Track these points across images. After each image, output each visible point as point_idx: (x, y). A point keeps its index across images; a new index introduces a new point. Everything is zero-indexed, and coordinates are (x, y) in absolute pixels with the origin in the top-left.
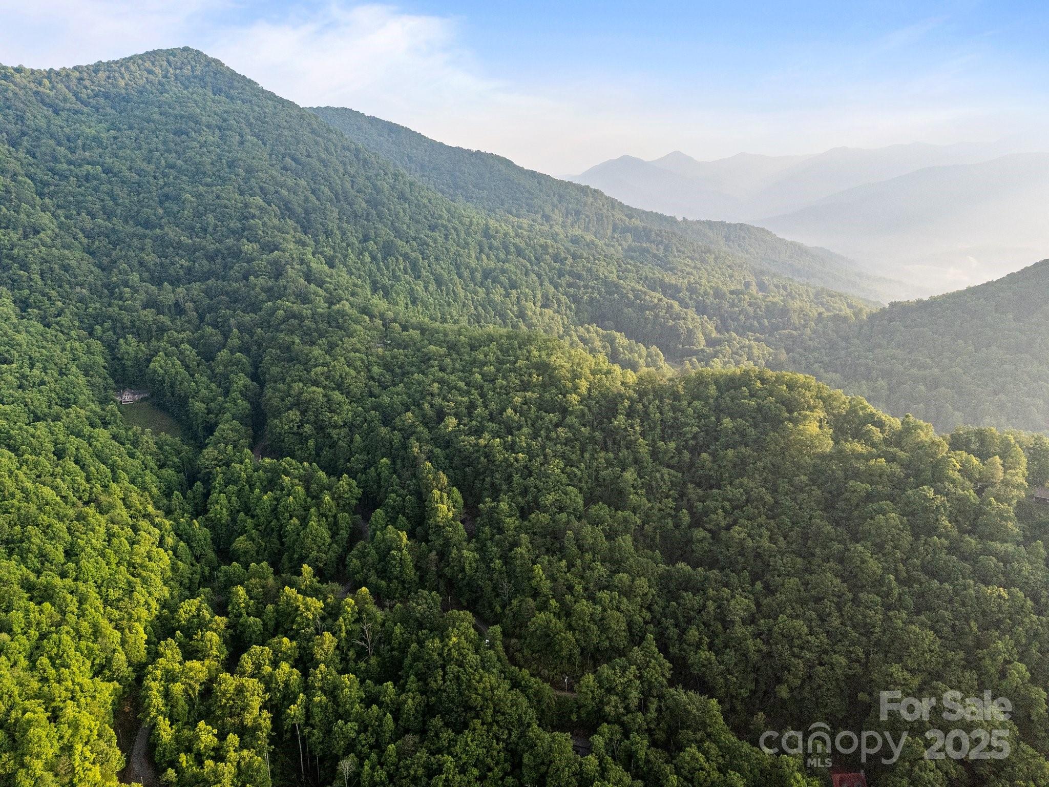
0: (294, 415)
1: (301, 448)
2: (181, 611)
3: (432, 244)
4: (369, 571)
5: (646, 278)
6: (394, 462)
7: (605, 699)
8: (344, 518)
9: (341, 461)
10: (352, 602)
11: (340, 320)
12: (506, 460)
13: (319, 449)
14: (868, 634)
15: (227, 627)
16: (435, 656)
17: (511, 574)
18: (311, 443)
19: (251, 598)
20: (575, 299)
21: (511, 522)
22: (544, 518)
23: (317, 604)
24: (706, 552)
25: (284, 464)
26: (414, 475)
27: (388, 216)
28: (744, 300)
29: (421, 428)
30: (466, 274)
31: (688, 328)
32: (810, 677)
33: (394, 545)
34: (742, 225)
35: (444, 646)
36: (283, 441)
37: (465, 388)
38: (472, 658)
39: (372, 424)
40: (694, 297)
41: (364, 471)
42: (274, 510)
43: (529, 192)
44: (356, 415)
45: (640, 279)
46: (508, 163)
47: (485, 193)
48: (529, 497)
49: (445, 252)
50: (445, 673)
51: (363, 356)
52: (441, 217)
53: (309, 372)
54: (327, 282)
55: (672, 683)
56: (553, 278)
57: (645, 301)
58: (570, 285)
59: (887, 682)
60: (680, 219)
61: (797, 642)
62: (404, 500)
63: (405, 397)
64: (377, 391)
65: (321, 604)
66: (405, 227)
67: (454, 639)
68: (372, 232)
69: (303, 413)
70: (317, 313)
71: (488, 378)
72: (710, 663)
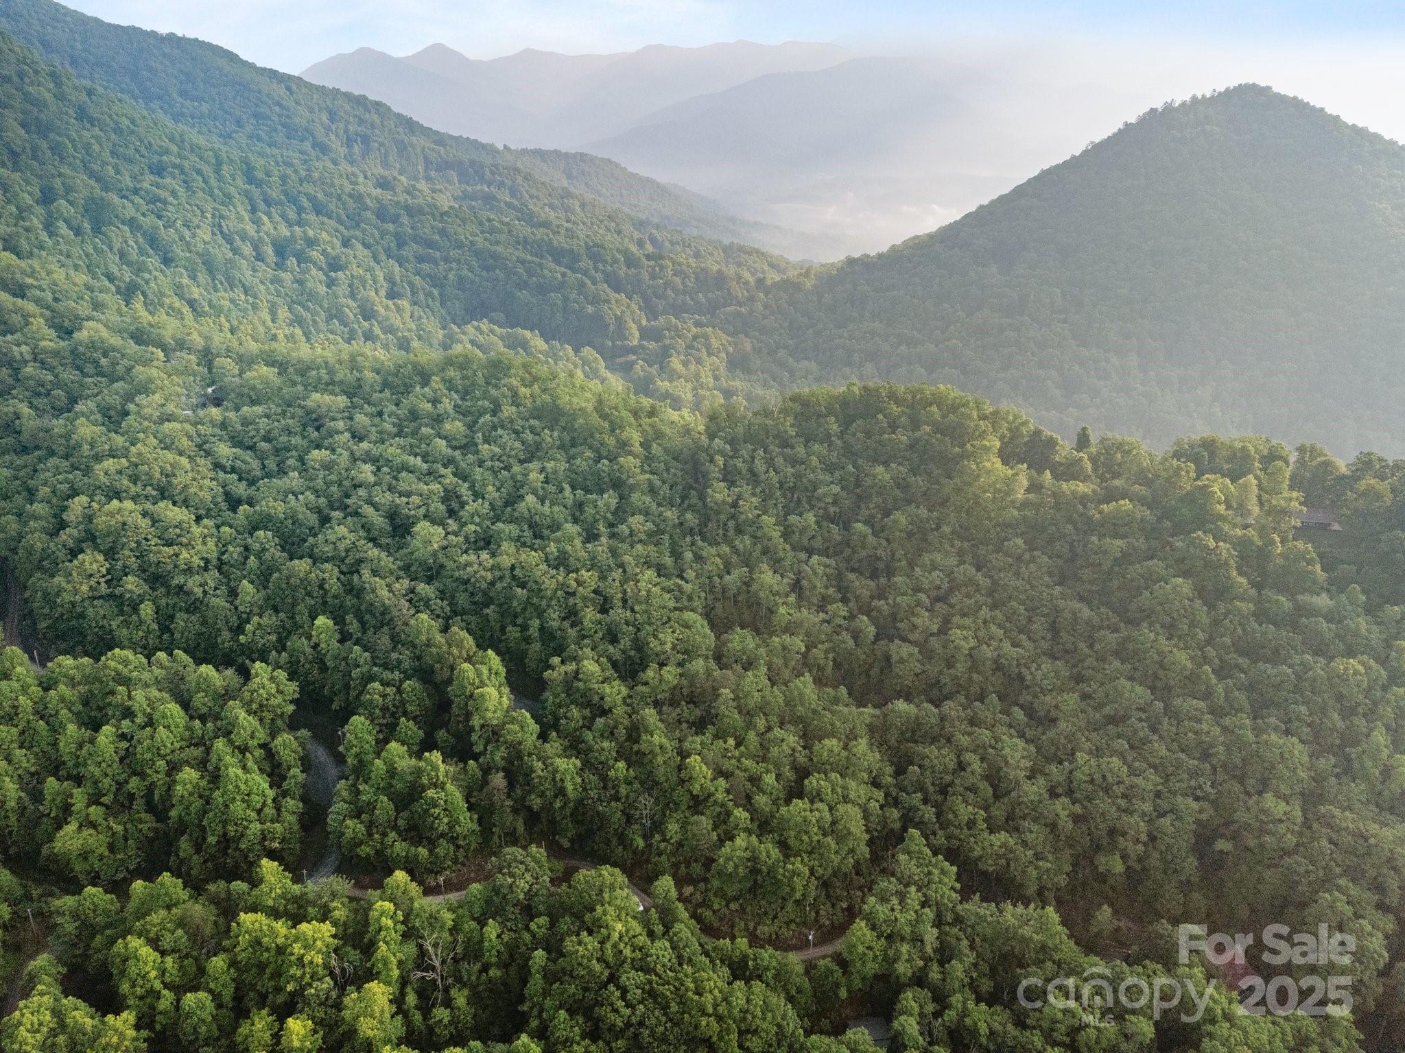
0: (92, 561)
1: (126, 624)
2: (22, 1032)
3: (171, 199)
4: (384, 835)
5: (526, 241)
6: (339, 620)
7: (891, 953)
8: (287, 744)
9: (226, 635)
10: (388, 906)
11: (103, 361)
12: (563, 586)
13: (165, 620)
14: (1206, 756)
15: (138, 1027)
16: (597, 967)
17: (649, 783)
18: (147, 610)
19: (163, 953)
20: (435, 281)
21: (615, 691)
22: (670, 674)
23: (320, 932)
24: (917, 675)
25: (112, 664)
26: (395, 640)
27: (71, 151)
28: (667, 267)
29: (374, 552)
30: (247, 250)
31: (615, 315)
32: (1152, 838)
33: (425, 781)
34: (582, 154)
35: (602, 943)
36: (82, 616)
37: (425, 466)
38: (661, 950)
39: (267, 556)
40: (600, 266)
41: (281, 646)
42: (126, 758)
43: (279, 104)
44: (223, 546)
45: (518, 243)
46: (231, 57)
47: (205, 108)
48: (625, 642)
49: (198, 212)
50: (624, 991)
51: (188, 427)
52: (167, 152)
53: (87, 471)
54: (32, 286)
55: (965, 895)
56: (389, 248)
57: (543, 277)
58: (421, 259)
59: (1262, 822)
60: (501, 147)
61: (1118, 790)
62: (399, 691)
63: (311, 497)
64: (241, 489)
65: (327, 929)
66: (111, 171)
67: (619, 926)
68: (57, 183)
69: (110, 554)
70: (44, 351)
71: (454, 443)
72: (1011, 851)
